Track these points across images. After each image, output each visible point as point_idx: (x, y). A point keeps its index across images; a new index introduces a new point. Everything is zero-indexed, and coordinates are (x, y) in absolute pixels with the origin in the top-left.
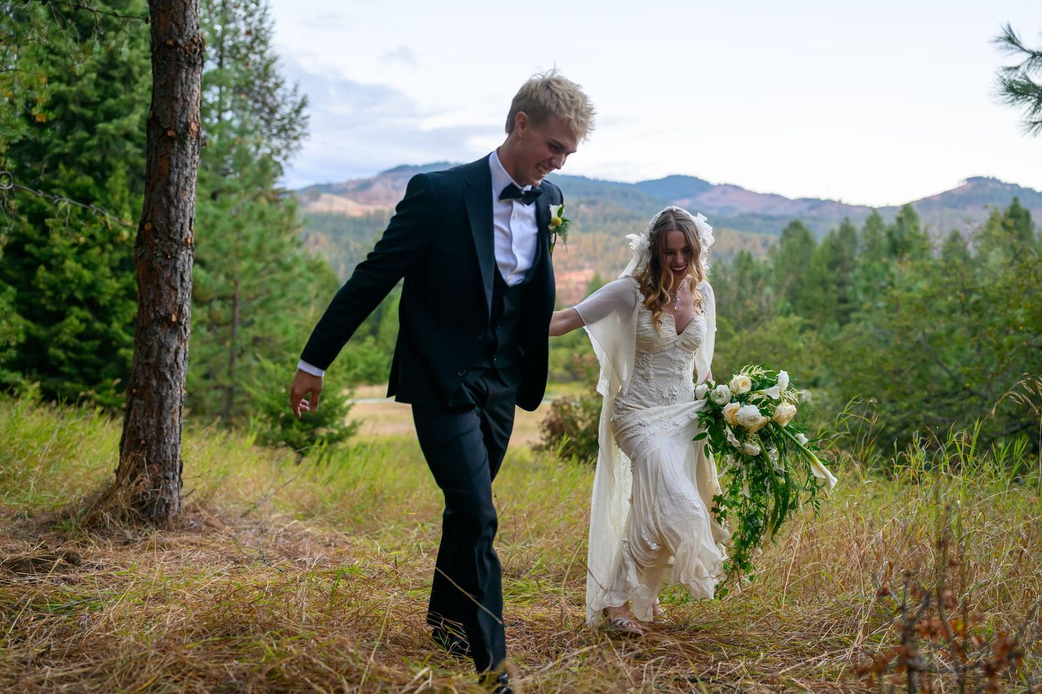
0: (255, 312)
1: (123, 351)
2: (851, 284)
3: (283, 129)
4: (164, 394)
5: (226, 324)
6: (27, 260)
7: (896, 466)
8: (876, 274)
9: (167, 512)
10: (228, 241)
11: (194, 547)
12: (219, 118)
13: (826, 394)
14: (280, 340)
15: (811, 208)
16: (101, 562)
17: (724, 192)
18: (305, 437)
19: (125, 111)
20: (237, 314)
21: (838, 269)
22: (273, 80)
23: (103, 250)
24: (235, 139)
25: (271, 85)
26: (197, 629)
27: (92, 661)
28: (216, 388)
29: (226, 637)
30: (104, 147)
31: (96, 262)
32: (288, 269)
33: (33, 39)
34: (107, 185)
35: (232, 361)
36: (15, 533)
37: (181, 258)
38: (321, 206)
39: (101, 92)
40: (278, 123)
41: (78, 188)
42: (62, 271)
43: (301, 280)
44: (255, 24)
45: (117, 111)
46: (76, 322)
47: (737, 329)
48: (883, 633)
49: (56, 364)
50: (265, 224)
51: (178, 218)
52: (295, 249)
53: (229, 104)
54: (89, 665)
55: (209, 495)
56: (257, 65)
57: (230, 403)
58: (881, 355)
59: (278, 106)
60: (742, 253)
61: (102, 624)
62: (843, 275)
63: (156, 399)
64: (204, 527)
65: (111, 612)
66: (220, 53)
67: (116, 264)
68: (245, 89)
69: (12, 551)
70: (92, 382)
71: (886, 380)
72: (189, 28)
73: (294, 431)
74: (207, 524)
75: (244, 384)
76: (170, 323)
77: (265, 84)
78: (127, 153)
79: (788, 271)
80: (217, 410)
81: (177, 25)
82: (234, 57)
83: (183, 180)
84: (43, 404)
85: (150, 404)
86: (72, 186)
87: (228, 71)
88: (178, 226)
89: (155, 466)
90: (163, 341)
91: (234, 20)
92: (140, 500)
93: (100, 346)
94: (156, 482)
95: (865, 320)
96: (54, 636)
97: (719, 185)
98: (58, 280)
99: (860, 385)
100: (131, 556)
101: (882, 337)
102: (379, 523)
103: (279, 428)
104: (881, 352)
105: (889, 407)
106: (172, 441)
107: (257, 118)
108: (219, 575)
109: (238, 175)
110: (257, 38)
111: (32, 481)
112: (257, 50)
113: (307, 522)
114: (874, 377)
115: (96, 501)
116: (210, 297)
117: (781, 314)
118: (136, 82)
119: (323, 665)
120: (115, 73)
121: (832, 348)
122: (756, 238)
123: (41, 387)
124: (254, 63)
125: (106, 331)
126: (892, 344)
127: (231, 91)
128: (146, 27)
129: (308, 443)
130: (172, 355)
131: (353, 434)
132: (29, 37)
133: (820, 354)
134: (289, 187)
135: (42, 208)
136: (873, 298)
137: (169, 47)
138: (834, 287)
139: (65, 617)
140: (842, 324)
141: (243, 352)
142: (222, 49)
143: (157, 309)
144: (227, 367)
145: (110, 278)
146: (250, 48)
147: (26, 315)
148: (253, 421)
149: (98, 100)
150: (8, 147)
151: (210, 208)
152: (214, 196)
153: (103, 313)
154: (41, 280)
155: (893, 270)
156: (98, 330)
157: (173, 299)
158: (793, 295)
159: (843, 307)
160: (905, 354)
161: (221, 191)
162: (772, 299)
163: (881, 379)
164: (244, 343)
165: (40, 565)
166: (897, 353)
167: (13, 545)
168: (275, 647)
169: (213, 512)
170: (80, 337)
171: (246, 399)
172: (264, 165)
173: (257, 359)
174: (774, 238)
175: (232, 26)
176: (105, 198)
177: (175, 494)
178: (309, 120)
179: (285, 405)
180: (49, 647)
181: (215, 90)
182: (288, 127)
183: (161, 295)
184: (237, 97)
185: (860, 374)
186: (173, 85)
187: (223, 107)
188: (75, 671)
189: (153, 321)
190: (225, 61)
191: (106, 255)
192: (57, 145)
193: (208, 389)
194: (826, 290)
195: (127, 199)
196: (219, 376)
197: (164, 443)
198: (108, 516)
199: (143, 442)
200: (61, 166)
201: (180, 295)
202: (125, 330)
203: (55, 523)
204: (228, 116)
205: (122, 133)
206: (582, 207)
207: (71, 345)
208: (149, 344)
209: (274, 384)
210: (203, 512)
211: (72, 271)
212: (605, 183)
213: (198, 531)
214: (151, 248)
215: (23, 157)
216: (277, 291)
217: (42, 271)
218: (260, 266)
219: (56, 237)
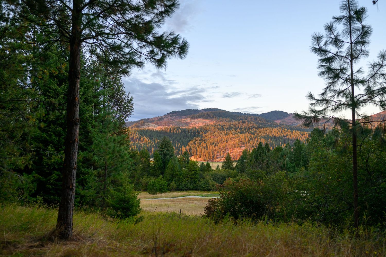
0: (112, 172)
4: (68, 206)
9: (68, 236)
20: (107, 173)
25: (121, 94)
37: (73, 172)
38: (144, 127)
41: (57, 132)
43: (127, 161)
46: (55, 176)
49: (48, 190)
52: (125, 151)
55: (80, 232)
59: (123, 100)
63: (66, 207)
64: (78, 240)
72: (76, 116)
76: (70, 188)
77: (119, 94)
81: (73, 116)
82: (108, 86)
83: (74, 153)
85: (65, 209)
86: (55, 131)
88: (72, 164)
89: (65, 224)
90: (68, 193)
92: (62, 233)
94: (66, 229)
97: (291, 114)
106: (70, 218)
111: (36, 229)
115: (51, 234)
123: (43, 198)
129: (125, 216)
130: (70, 196)
131: (139, 213)
142: (105, 83)
143: (67, 185)
144: (103, 190)
154: (44, 162)
164: (109, 182)
169: (81, 236)
177: (71, 232)
178: (134, 105)
182: (126, 107)
189: (66, 188)
197: (68, 219)
198: (53, 237)
199: (63, 218)
201: (72, 181)
203: (41, 239)
207: (54, 183)
208: (65, 193)
210: (78, 236)
213: (76, 241)
216: (119, 165)
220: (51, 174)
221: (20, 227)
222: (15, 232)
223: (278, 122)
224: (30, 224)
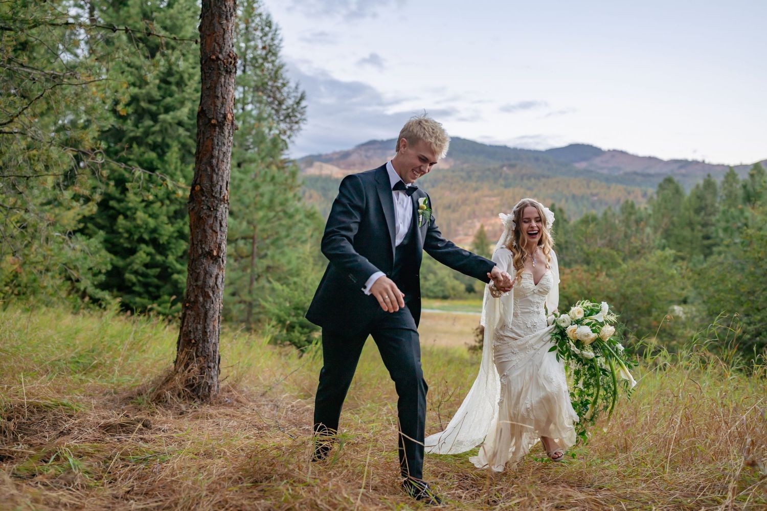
0: (268, 248)
1: (175, 276)
2: (713, 225)
3: (288, 116)
4: (207, 307)
5: (247, 256)
6: (111, 212)
7: (755, 366)
8: (733, 218)
9: (209, 392)
10: (249, 197)
11: (228, 417)
12: (243, 109)
13: (694, 309)
14: (286, 268)
15: (681, 167)
16: (165, 427)
17: (613, 156)
18: (303, 338)
19: (178, 105)
20: (256, 250)
21: (703, 214)
22: (281, 81)
23: (163, 204)
24: (254, 124)
25: (279, 85)
26: (235, 477)
27: (163, 498)
28: (240, 302)
29: (255, 483)
30: (164, 131)
31: (158, 212)
32: (291, 216)
33: (119, 58)
34: (166, 158)
35: (251, 283)
36: (105, 405)
37: (220, 210)
38: (313, 171)
39: (162, 93)
40: (284, 112)
41: (146, 161)
42: (135, 219)
43: (301, 225)
44: (269, 42)
45: (173, 106)
46: (144, 255)
47: (624, 260)
48: (748, 495)
49: (130, 284)
50: (275, 185)
51: (218, 182)
52: (296, 202)
53: (250, 99)
54: (161, 501)
55: (238, 380)
56: (270, 71)
57: (250, 313)
58: (738, 279)
59: (284, 100)
60: (627, 202)
61: (168, 471)
62: (706, 218)
63: (202, 310)
64: (235, 403)
65: (175, 463)
66: (244, 63)
67: (171, 214)
68: (261, 88)
69: (104, 418)
70: (155, 298)
71: (743, 299)
72: (226, 47)
73: (296, 334)
74: (237, 401)
75: (260, 299)
76: (212, 257)
77: (276, 84)
78: (180, 135)
79: (663, 216)
80: (241, 318)
81: (219, 44)
82: (254, 66)
83: (222, 155)
84: (122, 313)
85: (198, 315)
86: (141, 159)
87: (249, 76)
88: (218, 187)
89: (201, 359)
90: (208, 269)
91: (254, 39)
92: (191, 383)
93: (160, 272)
94: (202, 369)
95: (725, 252)
96: (136, 479)
97: (609, 151)
98: (132, 226)
99: (722, 303)
100: (185, 423)
101: (739, 266)
102: (359, 402)
103: (285, 332)
104: (738, 277)
105: (745, 319)
106: (213, 341)
107: (270, 108)
108: (248, 438)
109: (256, 149)
110: (270, 51)
111: (116, 368)
112: (270, 60)
113: (308, 400)
114: (733, 297)
115: (160, 383)
116: (237, 237)
117: (658, 248)
118: (186, 85)
119: (325, 505)
120: (172, 79)
121: (699, 274)
122: (638, 191)
123: (121, 302)
124: (268, 69)
125: (164, 262)
126: (747, 271)
127: (251, 90)
128: (195, 46)
129: (306, 343)
130: (213, 279)
132: (117, 56)
133: (689, 279)
134: (292, 157)
135: (122, 175)
136: (731, 236)
137: (213, 60)
138: (699, 227)
139: (142, 466)
140: (706, 256)
141: (259, 276)
142: (245, 60)
143: (203, 246)
144: (248, 288)
145: (167, 224)
146: (265, 59)
147: (110, 251)
148: (267, 327)
149: (160, 98)
150: (99, 133)
151: (237, 174)
152: (239, 165)
153: (162, 249)
154: (120, 226)
155: (747, 214)
156: (159, 261)
157: (215, 239)
158: (667, 234)
159: (706, 242)
160: (758, 278)
161: (245, 161)
162: (652, 237)
163: (739, 299)
164: (260, 270)
165: (125, 428)
166: (751, 278)
167: (105, 413)
168: (290, 491)
169: (241, 392)
170: (146, 266)
171: (261, 310)
172: (275, 142)
173: (269, 282)
174: (652, 191)
175: (252, 43)
176: (164, 167)
177: (215, 379)
178: (307, 109)
179: (289, 315)
180: (133, 486)
181: (241, 89)
182: (291, 114)
183: (206, 237)
184: (256, 94)
185: (722, 294)
186: (215, 87)
187: (246, 101)
188: (151, 505)
189: (200, 255)
190: (247, 68)
191: (165, 208)
192: (132, 131)
193: (234, 304)
194: (693, 230)
195: (179, 168)
196: (242, 294)
197: (208, 342)
198: (169, 394)
199: (193, 341)
200: (135, 146)
201: (219, 237)
202: (177, 261)
203: (132, 398)
204: (249, 107)
205: (176, 121)
206: (505, 169)
207: (140, 271)
208: (198, 271)
209: (281, 300)
210: (234, 392)
211: (141, 219)
212: (522, 151)
213: (231, 405)
214: (200, 203)
215: (109, 140)
216: (283, 233)
217: (121, 220)
218: (272, 214)
219: (130, 195)
220: (133, 251)
221: (70, 363)
222: (58, 377)
223: (582, 165)
224: (99, 354)
